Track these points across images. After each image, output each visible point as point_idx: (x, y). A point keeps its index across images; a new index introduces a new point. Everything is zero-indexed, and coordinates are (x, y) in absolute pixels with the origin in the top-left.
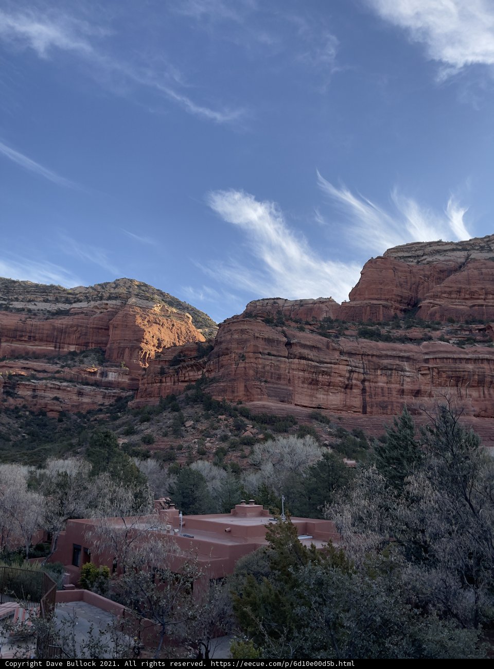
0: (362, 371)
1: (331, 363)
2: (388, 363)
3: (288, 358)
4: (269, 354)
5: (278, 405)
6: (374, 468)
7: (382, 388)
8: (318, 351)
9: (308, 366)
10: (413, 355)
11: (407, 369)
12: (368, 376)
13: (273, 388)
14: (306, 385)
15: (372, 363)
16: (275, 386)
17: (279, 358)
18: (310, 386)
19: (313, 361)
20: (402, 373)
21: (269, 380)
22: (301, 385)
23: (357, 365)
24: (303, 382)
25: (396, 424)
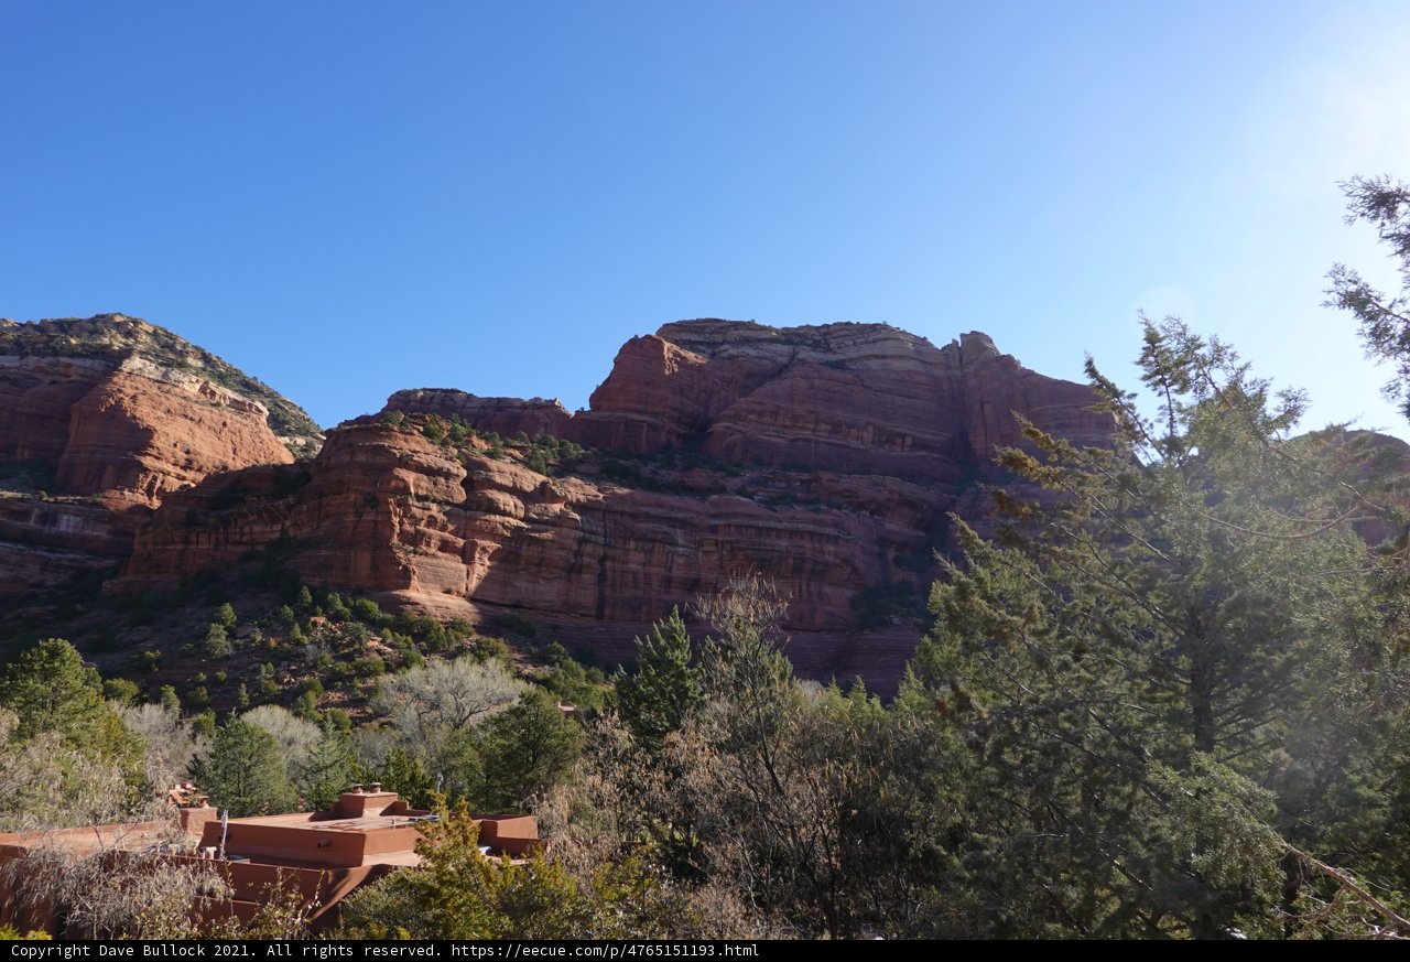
2: (647, 529)
3: (465, 508)
4: (428, 499)
5: (438, 598)
6: (616, 717)
7: (635, 574)
9: (504, 526)
10: (692, 518)
11: (680, 541)
12: (613, 550)
13: (430, 564)
15: (621, 527)
16: (435, 561)
17: (448, 508)
19: (513, 517)
20: (672, 549)
21: (423, 549)
23: (594, 528)
24: (491, 557)
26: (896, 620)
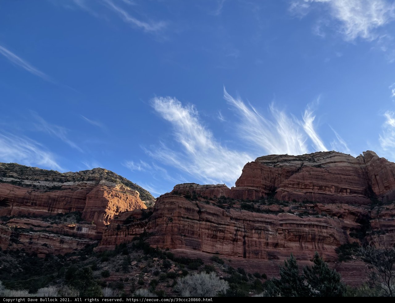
0: (243, 230)
1: (225, 225)
2: (258, 226)
3: (199, 221)
4: (187, 218)
5: (192, 251)
7: (256, 242)
8: (217, 217)
9: (211, 226)
10: (273, 221)
11: (270, 230)
12: (247, 234)
13: (189, 240)
14: (209, 239)
15: (249, 226)
16: (190, 239)
17: (194, 221)
18: (212, 239)
19: (214, 223)
20: (267, 232)
21: (187, 235)
22: (207, 238)
23: (241, 226)
24: (208, 237)
25: (286, 265)
26: (354, 257)
